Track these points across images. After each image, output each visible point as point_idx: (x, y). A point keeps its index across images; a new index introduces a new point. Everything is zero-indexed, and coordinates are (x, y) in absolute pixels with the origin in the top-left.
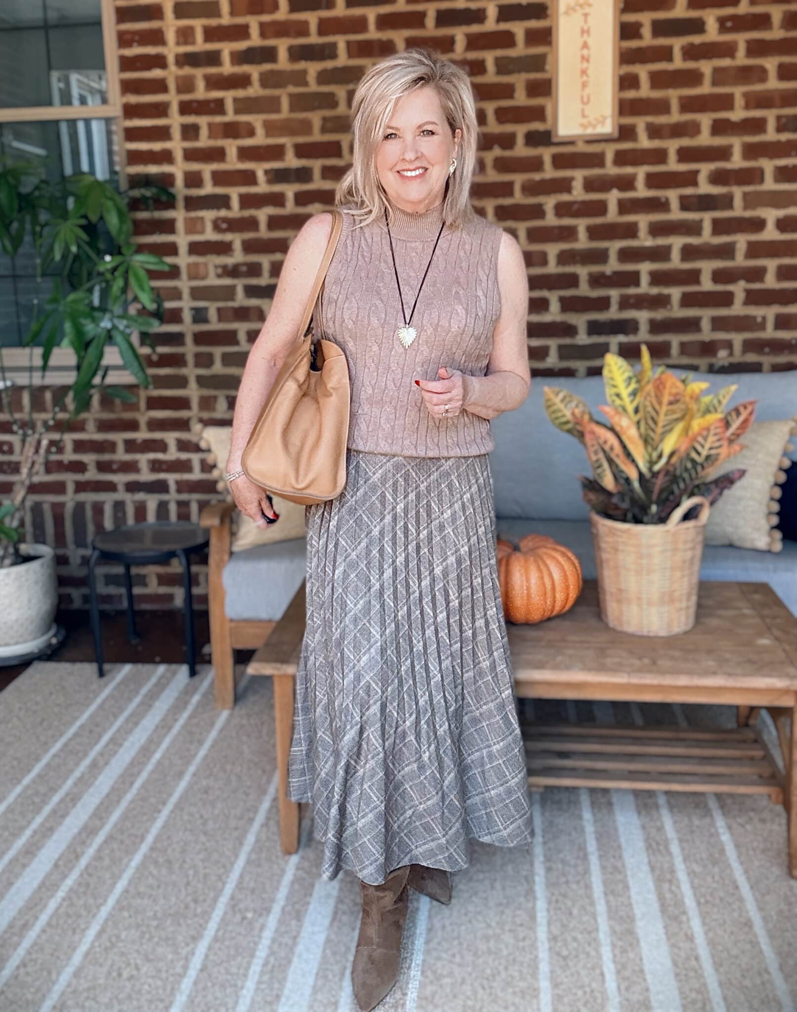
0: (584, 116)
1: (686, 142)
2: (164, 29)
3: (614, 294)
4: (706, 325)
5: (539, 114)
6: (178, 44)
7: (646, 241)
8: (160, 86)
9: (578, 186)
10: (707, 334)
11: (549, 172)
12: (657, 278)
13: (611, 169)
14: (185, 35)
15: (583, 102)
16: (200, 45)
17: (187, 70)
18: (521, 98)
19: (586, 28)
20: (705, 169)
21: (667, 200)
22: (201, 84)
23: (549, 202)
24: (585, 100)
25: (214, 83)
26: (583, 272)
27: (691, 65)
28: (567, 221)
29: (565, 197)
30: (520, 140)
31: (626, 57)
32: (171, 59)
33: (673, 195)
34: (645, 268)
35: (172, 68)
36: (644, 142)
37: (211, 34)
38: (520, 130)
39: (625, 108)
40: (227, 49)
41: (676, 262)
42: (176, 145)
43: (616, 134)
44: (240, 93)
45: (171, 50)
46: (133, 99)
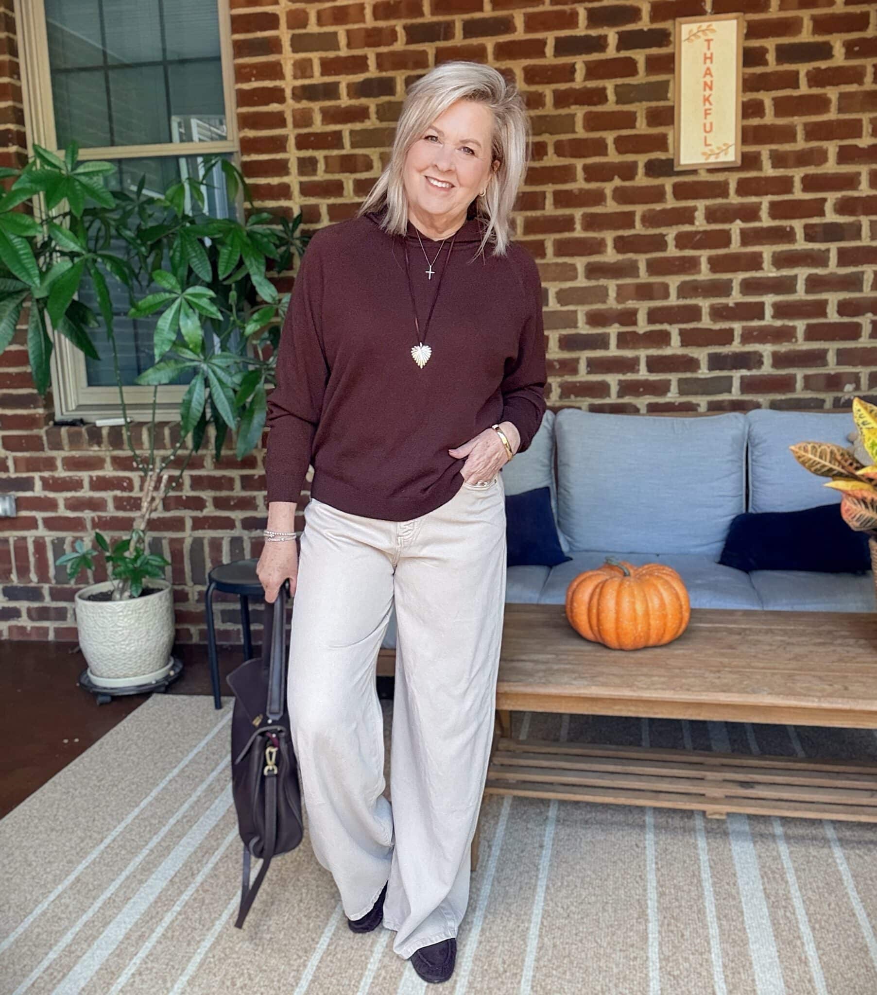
0: (706, 145)
1: (811, 170)
2: (282, 62)
3: (737, 327)
4: (831, 358)
5: (661, 143)
6: (295, 77)
7: (769, 271)
8: (279, 120)
9: (700, 216)
10: (832, 367)
11: (671, 203)
12: (781, 311)
13: (734, 199)
14: (303, 69)
15: (706, 131)
16: (318, 78)
17: (305, 104)
18: (642, 127)
19: (708, 55)
20: (832, 197)
21: (792, 228)
22: (318, 118)
23: (671, 233)
24: (708, 129)
25: (332, 116)
26: (705, 304)
27: (816, 91)
28: (689, 253)
29: (687, 228)
30: (641, 170)
31: (749, 84)
32: (288, 93)
33: (798, 225)
34: (769, 300)
35: (290, 101)
36: (769, 170)
37: (328, 67)
38: (642, 160)
39: (748, 135)
40: (344, 81)
41: (801, 294)
42: (293, 179)
43: (739, 163)
44: (358, 126)
45: (288, 84)
46: (251, 133)
